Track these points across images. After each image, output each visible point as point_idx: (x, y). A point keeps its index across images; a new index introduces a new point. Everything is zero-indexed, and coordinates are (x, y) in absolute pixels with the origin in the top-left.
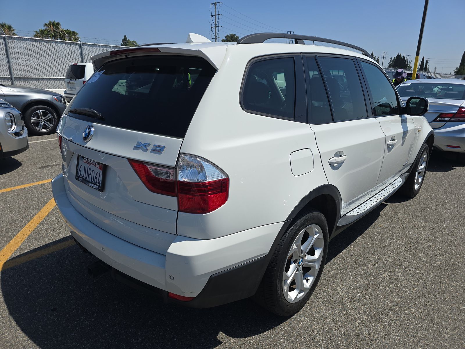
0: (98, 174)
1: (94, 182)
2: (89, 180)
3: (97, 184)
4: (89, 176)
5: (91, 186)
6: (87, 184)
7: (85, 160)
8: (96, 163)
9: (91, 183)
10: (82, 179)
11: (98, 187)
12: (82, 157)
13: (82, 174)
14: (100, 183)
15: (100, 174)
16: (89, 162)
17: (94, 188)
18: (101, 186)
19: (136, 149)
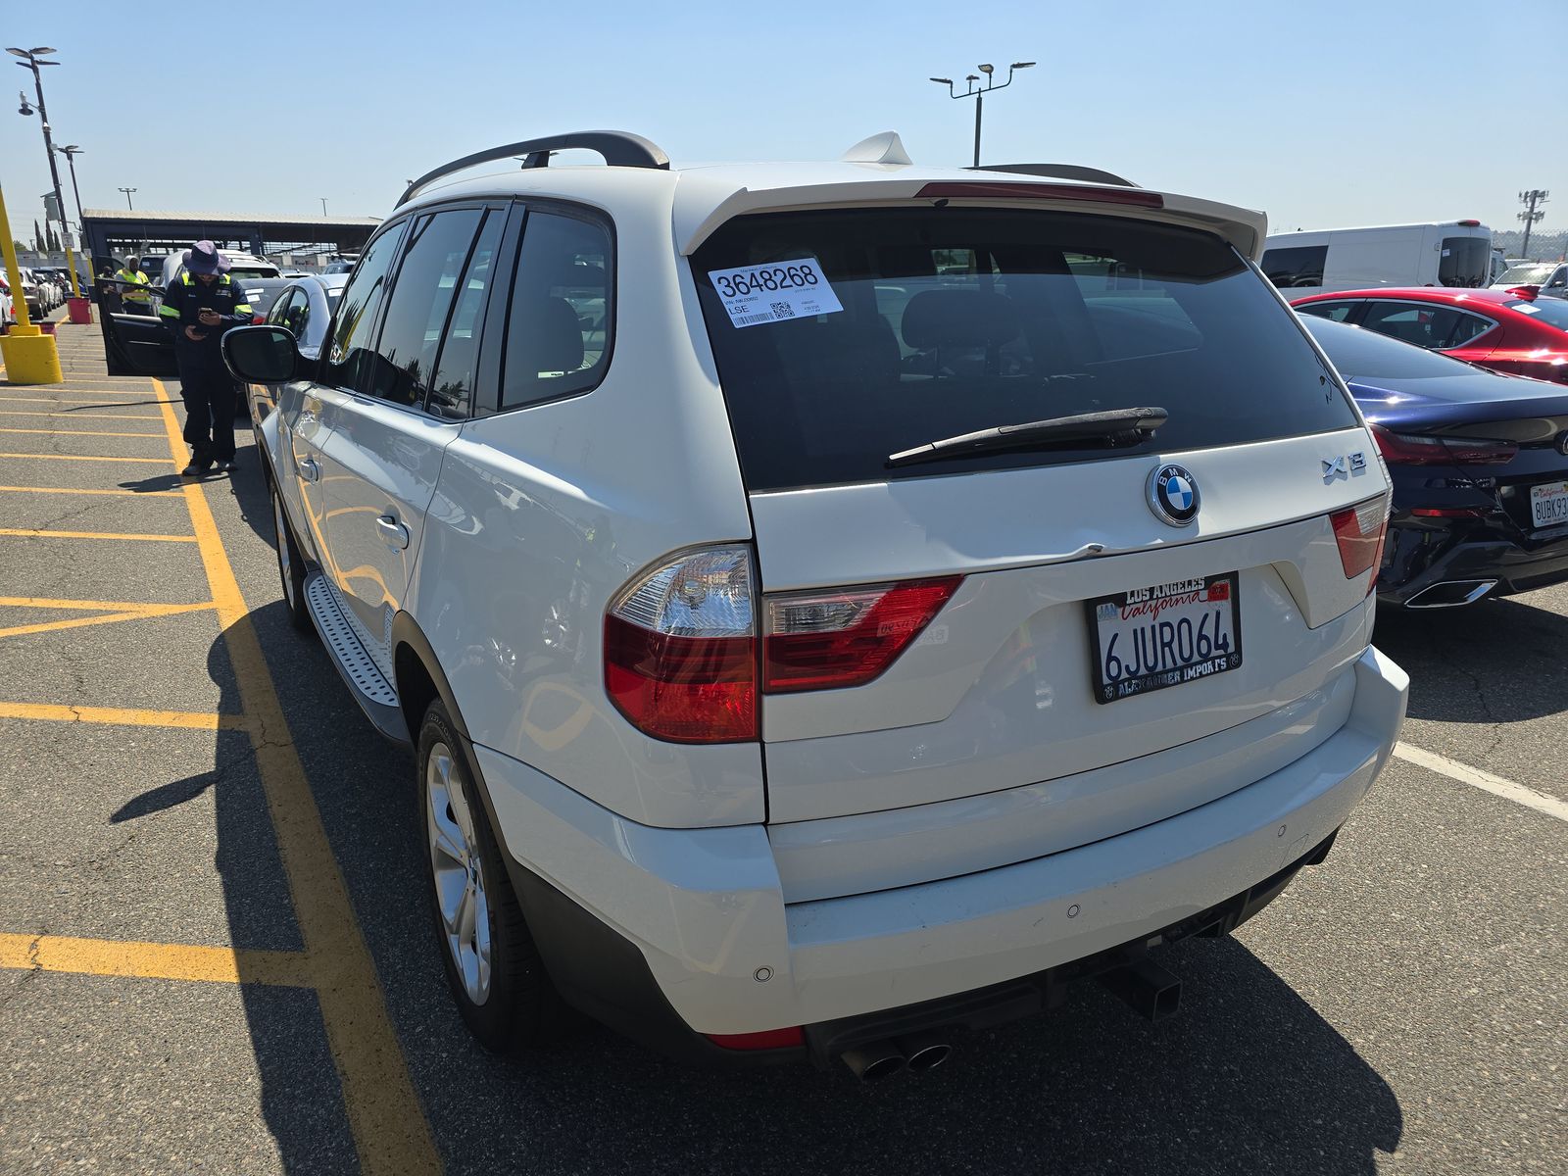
0: (1211, 620)
1: (1196, 658)
2: (1170, 664)
3: (1215, 653)
4: (1167, 649)
5: (1192, 679)
6: (1173, 678)
7: (1132, 606)
8: (1196, 588)
9: (1186, 667)
10: (1133, 682)
11: (1224, 659)
12: (1109, 605)
13: (1127, 667)
14: (1225, 646)
15: (1218, 614)
16: (1153, 603)
17: (1211, 674)
18: (1233, 650)
19: (1328, 480)
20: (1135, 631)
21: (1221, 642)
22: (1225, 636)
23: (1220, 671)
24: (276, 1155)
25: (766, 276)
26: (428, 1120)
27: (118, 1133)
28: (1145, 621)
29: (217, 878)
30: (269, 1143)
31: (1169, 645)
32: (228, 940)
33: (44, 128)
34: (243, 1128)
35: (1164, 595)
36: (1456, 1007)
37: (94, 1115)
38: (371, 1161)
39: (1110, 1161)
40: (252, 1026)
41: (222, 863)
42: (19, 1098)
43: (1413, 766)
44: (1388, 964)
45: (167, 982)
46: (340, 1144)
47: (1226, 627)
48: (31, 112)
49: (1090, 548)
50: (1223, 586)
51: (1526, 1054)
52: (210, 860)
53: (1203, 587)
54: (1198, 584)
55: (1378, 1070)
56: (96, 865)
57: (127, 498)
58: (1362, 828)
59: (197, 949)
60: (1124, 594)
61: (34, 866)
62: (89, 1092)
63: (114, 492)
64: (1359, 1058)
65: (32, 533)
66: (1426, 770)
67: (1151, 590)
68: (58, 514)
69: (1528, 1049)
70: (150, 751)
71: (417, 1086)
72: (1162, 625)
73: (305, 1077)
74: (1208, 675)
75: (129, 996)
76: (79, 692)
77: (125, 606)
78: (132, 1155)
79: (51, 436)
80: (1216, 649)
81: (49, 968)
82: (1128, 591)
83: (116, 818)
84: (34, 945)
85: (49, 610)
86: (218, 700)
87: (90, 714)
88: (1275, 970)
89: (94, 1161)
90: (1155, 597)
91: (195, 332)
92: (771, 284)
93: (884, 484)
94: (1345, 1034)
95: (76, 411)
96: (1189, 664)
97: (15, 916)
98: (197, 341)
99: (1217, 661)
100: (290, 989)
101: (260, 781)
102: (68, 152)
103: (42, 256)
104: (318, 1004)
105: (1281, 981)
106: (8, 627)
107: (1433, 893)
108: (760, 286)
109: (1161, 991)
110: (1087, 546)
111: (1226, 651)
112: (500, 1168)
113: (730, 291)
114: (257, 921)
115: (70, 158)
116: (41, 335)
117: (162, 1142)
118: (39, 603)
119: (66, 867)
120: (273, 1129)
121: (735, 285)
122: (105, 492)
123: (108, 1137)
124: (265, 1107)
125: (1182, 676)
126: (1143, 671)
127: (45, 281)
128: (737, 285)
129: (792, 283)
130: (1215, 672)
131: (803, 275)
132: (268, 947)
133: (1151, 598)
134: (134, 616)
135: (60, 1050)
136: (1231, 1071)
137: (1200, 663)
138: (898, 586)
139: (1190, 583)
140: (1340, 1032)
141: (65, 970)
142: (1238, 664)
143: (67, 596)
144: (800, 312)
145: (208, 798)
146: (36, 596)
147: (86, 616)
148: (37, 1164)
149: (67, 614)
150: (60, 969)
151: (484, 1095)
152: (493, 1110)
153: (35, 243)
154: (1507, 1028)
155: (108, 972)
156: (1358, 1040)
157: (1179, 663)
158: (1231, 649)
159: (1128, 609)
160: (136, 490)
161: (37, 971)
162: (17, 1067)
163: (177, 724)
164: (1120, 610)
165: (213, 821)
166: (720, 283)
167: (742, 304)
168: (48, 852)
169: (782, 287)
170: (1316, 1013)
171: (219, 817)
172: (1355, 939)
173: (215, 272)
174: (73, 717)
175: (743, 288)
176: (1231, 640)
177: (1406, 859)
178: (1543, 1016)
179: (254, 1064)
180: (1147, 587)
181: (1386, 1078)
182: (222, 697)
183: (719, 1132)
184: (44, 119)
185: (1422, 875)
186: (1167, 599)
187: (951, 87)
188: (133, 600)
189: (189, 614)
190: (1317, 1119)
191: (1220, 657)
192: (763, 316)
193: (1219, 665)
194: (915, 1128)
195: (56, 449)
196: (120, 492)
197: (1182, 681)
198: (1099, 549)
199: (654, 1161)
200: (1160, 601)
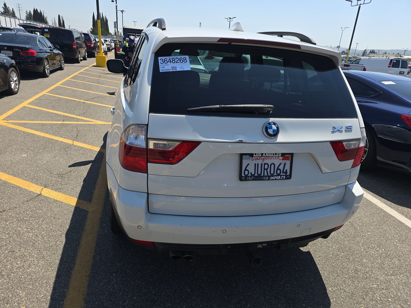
0: (282, 165)
1: (275, 174)
2: (266, 174)
3: (282, 174)
4: (265, 171)
5: (272, 180)
6: (266, 178)
7: (255, 157)
8: (278, 156)
9: (271, 176)
10: (252, 177)
11: (285, 176)
12: (248, 156)
13: (251, 173)
14: (286, 172)
15: (285, 164)
16: (263, 158)
17: (279, 179)
18: (289, 174)
19: (333, 132)
20: (255, 164)
21: (285, 171)
22: (286, 170)
23: (283, 179)
24: (64, 243)
25: (173, 59)
26: (96, 244)
27: (38, 230)
28: (260, 162)
29: (82, 183)
30: (64, 240)
31: (267, 169)
32: (78, 197)
33: (116, 5)
34: (61, 236)
35: (266, 156)
36: (366, 289)
37: (36, 225)
38: (81, 249)
39: (241, 297)
40: (73, 216)
41: (84, 181)
42: (25, 219)
43: (400, 222)
44: (353, 272)
45: (62, 202)
46: (77, 244)
47: (288, 167)
48: (114, 1)
49: (239, 140)
50: (288, 156)
51: (379, 306)
52: (83, 179)
53: (280, 156)
54: (279, 155)
55: (330, 298)
56: (61, 175)
57: (107, 96)
58: (371, 235)
59: (71, 197)
60: (253, 154)
61: (50, 173)
62: (37, 221)
63: (105, 94)
64: (327, 293)
65: (84, 101)
66: (403, 224)
67: (262, 154)
68: (91, 98)
69: (380, 305)
70: (83, 154)
71: (98, 236)
72: (265, 164)
73: (77, 229)
74: (278, 179)
75: (54, 204)
76: (76, 138)
77: (94, 120)
78: (39, 235)
79: (99, 80)
80: (283, 173)
81: (43, 194)
82: (254, 153)
83: (70, 166)
84: (42, 189)
85: (79, 119)
86: (102, 145)
87: (76, 143)
88: (318, 265)
89: (32, 234)
90: (263, 156)
91: (127, 58)
92: (174, 62)
93: (185, 116)
94: (327, 286)
95: (107, 74)
96: (272, 175)
97: (42, 182)
98: (127, 61)
99: (282, 176)
100: (84, 210)
101: (101, 164)
102: (122, 11)
103: (115, 36)
104: (87, 214)
105: (318, 268)
106: (70, 121)
107: (381, 257)
108: (170, 62)
109: (255, 258)
110: (238, 140)
111: (286, 174)
112: (105, 258)
113: (162, 62)
114: (85, 194)
115: (122, 13)
116: (104, 56)
117: (45, 234)
118: (78, 117)
119: (56, 175)
120: (66, 238)
121: (164, 61)
122: (103, 94)
123: (36, 230)
124: (67, 232)
125: (269, 178)
126: (256, 175)
127: (113, 43)
128: (165, 61)
129: (180, 62)
130: (281, 179)
131: (183, 60)
132: (84, 200)
133: (262, 156)
134: (95, 123)
135: (37, 211)
136: (288, 286)
137: (276, 176)
138: (182, 142)
139: (276, 154)
140: (326, 285)
141: (45, 195)
142: (290, 178)
143: (84, 117)
144: (178, 69)
145: (89, 166)
146: (78, 115)
147: (85, 121)
148: (22, 232)
149: (82, 120)
150: (44, 195)
151: (110, 242)
152: (110, 246)
153: (114, 33)
154: (378, 298)
155: (53, 198)
156: (330, 289)
157: (269, 175)
158: (288, 174)
159: (254, 158)
160: (110, 95)
161: (40, 195)
162: (27, 212)
163: (91, 149)
164: (251, 158)
165: (88, 171)
166: (160, 60)
167: (164, 66)
168: (54, 171)
169: (176, 63)
170: (322, 279)
171: (89, 170)
172: (347, 263)
173: (133, 44)
174: (72, 143)
175: (166, 62)
176: (288, 171)
177: (378, 246)
178: (392, 298)
179: (69, 223)
180: (261, 153)
181: (331, 300)
182: (103, 144)
183: (154, 264)
184: (116, 3)
185: (380, 252)
186: (268, 157)
187: (352, 3)
188: (97, 119)
189: (106, 124)
190: (304, 304)
191: (283, 175)
192: (168, 70)
193: (283, 178)
194: (199, 276)
195: (98, 83)
196: (106, 94)
197: (269, 179)
198: (242, 141)
199: (137, 266)
200: (265, 157)
